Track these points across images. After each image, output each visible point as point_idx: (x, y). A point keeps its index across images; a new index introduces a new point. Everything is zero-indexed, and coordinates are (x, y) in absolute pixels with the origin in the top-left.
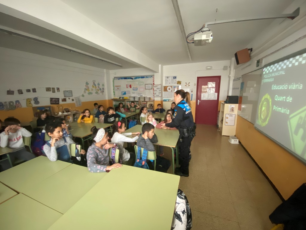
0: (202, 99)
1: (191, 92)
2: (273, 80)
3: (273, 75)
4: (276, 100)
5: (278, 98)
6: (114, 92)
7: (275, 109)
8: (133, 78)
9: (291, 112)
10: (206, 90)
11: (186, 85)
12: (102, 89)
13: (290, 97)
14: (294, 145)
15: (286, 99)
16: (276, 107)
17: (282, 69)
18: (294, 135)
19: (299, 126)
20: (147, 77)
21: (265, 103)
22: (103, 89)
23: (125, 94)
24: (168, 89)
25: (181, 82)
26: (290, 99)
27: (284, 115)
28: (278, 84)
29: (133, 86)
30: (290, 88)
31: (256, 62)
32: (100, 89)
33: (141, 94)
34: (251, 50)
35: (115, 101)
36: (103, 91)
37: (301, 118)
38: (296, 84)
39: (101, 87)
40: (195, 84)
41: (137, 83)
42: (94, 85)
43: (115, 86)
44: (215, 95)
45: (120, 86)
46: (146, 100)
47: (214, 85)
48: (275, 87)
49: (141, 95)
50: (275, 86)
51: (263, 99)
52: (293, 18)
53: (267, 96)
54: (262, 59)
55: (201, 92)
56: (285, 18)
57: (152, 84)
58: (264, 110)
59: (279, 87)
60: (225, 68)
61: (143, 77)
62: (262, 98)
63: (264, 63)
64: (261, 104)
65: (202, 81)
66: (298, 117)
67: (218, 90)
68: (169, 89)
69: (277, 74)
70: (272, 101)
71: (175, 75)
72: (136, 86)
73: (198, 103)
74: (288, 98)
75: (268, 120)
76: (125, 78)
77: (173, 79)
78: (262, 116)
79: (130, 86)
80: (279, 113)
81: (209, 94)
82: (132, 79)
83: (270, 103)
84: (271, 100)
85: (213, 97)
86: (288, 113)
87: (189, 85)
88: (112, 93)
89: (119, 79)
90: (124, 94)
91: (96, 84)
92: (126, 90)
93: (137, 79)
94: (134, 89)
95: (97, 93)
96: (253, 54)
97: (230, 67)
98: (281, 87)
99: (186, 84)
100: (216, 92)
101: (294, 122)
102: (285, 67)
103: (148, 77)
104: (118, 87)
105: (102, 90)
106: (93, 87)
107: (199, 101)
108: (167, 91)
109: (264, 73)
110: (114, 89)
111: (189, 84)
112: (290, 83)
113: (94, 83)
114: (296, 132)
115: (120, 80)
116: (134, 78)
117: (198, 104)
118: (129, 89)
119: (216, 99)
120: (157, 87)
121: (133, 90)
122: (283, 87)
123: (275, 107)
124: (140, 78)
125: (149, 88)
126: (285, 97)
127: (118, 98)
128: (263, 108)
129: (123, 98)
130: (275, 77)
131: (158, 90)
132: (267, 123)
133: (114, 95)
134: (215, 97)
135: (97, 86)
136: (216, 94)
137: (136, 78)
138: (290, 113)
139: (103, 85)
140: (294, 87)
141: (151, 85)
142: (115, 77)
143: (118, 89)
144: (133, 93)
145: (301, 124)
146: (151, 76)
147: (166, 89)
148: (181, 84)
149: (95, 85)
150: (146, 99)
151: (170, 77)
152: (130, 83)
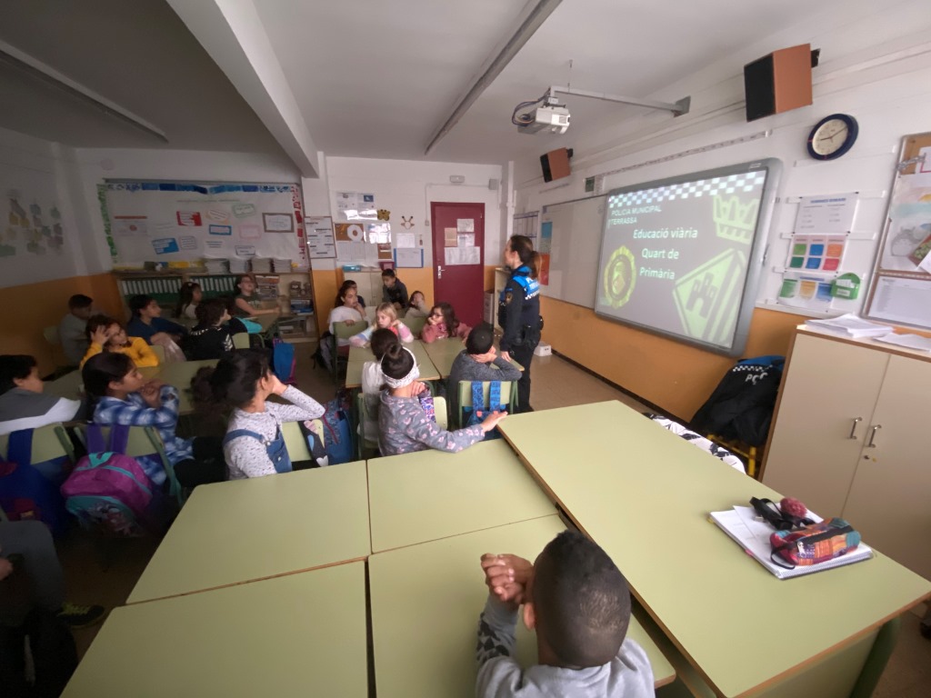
0: (448, 262)
1: (419, 243)
2: (635, 221)
3: (634, 211)
4: (645, 256)
5: (647, 254)
6: (111, 244)
7: (643, 274)
8: (207, 187)
9: (677, 276)
10: (454, 240)
11: (403, 224)
12: (51, 228)
13: (675, 250)
14: (687, 325)
15: (666, 255)
16: (647, 268)
17: (655, 202)
18: (687, 311)
19: (693, 297)
20: (267, 188)
21: (619, 264)
22: (58, 228)
23: (173, 247)
24: (350, 234)
25: (389, 213)
26: (673, 255)
27: (666, 281)
28: (646, 230)
29: (208, 217)
30: (673, 236)
31: (584, 181)
32: (46, 230)
33: (250, 247)
34: (570, 153)
35: (126, 280)
36: (59, 241)
37: (697, 282)
38: (685, 230)
39: (49, 222)
40: (426, 222)
41: (228, 207)
42: (15, 214)
43: (117, 218)
44: (474, 252)
45: (145, 217)
46: (278, 270)
47: (471, 228)
48: (639, 234)
49: (251, 251)
50: (641, 233)
51: (614, 256)
52: (677, 113)
53: (624, 251)
54: (600, 177)
55: (443, 245)
56: (654, 109)
57: (291, 215)
58: (618, 278)
59: (650, 235)
60: (492, 185)
61: (250, 188)
62: (611, 253)
63: (604, 185)
64: (609, 266)
65: (444, 215)
66: (692, 281)
67: (480, 241)
68: (355, 233)
69: (643, 210)
70: (636, 260)
71: (368, 192)
72: (222, 219)
73: (439, 274)
74: (671, 252)
75: (629, 294)
76: (167, 186)
77: (362, 201)
78: (614, 289)
79: (197, 220)
80: (655, 280)
81: (461, 251)
82: (203, 191)
83: (633, 264)
84: (632, 258)
85: (471, 256)
86: (672, 276)
87: (412, 225)
88: (103, 248)
89: (135, 188)
90: (166, 250)
91: (26, 206)
92: (179, 233)
93: (226, 194)
94: (213, 229)
95: (33, 246)
96: (575, 162)
97: (504, 182)
98: (654, 235)
99: (403, 221)
100: (476, 244)
101: (684, 291)
102: (660, 199)
103: (272, 189)
104: (132, 222)
105: (53, 235)
106: (13, 220)
107: (439, 268)
108: (350, 239)
109: (612, 206)
110: (108, 231)
111: (412, 221)
112: (672, 228)
113: (14, 202)
114: (691, 305)
115: (141, 192)
116: (211, 189)
117: (440, 277)
118: (191, 230)
119: (478, 262)
120: (318, 226)
121: (211, 233)
122: (659, 234)
123: (643, 270)
124: (238, 189)
125: (281, 229)
126: (664, 252)
127: (139, 265)
128: (616, 274)
129: (165, 264)
130: (639, 216)
131: (321, 236)
132: (627, 299)
133: (113, 254)
134: (475, 256)
135: (29, 216)
136: (478, 249)
137: (221, 188)
138: (677, 278)
139: (55, 213)
140: (681, 234)
141: (289, 218)
142: (107, 180)
143: (133, 228)
144: (215, 245)
145: (699, 290)
146: (286, 188)
147: (345, 232)
148: (388, 218)
149: (23, 215)
150: (276, 265)
151: (352, 194)
152: (195, 209)
